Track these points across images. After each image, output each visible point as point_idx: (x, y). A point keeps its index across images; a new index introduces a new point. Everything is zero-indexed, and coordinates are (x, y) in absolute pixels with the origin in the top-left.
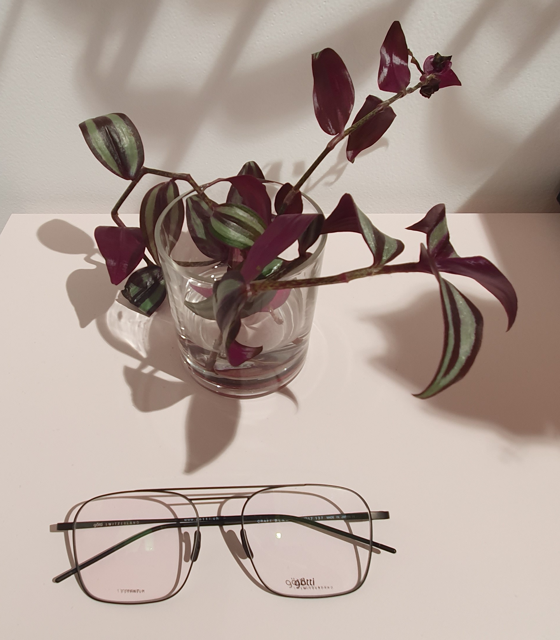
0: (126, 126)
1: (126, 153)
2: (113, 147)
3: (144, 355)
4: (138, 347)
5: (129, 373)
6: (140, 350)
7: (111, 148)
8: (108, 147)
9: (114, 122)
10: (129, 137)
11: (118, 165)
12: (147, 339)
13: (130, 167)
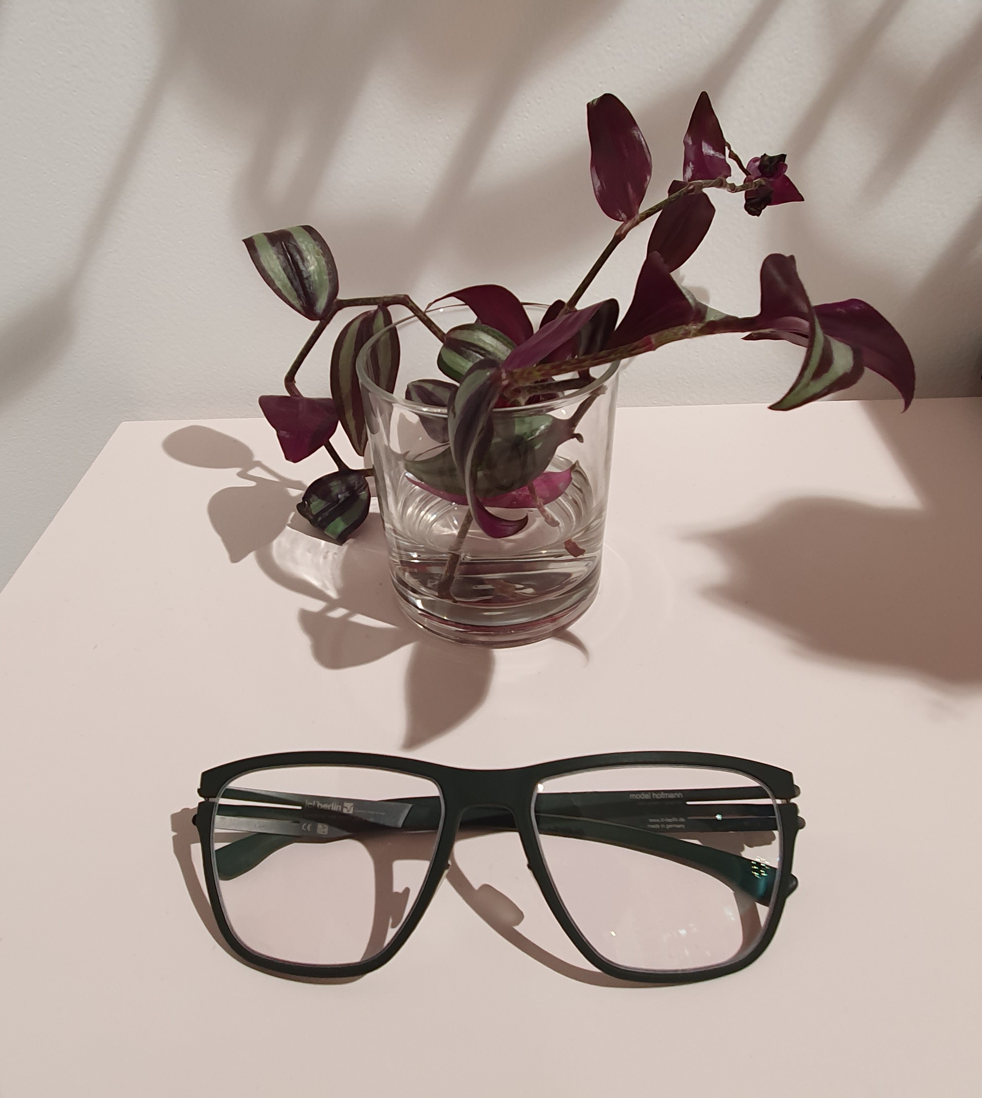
0: (313, 241)
1: (312, 279)
2: (292, 269)
3: (333, 594)
4: (324, 585)
5: (308, 621)
6: (327, 589)
7: (289, 270)
8: (284, 270)
9: (295, 235)
10: (317, 256)
11: (299, 297)
12: (338, 573)
13: (317, 300)
